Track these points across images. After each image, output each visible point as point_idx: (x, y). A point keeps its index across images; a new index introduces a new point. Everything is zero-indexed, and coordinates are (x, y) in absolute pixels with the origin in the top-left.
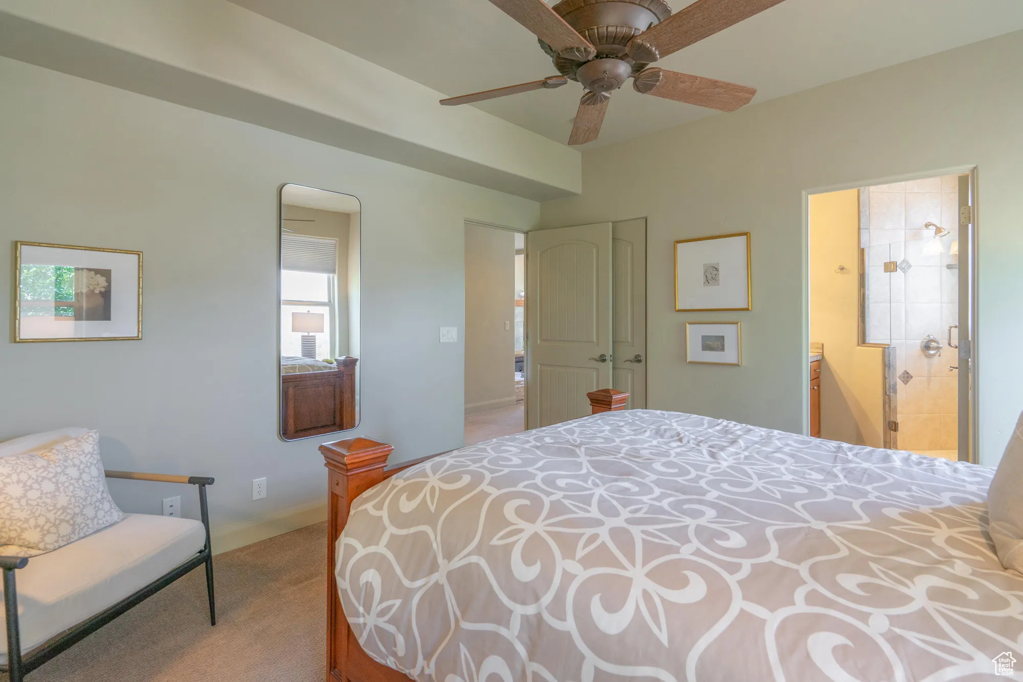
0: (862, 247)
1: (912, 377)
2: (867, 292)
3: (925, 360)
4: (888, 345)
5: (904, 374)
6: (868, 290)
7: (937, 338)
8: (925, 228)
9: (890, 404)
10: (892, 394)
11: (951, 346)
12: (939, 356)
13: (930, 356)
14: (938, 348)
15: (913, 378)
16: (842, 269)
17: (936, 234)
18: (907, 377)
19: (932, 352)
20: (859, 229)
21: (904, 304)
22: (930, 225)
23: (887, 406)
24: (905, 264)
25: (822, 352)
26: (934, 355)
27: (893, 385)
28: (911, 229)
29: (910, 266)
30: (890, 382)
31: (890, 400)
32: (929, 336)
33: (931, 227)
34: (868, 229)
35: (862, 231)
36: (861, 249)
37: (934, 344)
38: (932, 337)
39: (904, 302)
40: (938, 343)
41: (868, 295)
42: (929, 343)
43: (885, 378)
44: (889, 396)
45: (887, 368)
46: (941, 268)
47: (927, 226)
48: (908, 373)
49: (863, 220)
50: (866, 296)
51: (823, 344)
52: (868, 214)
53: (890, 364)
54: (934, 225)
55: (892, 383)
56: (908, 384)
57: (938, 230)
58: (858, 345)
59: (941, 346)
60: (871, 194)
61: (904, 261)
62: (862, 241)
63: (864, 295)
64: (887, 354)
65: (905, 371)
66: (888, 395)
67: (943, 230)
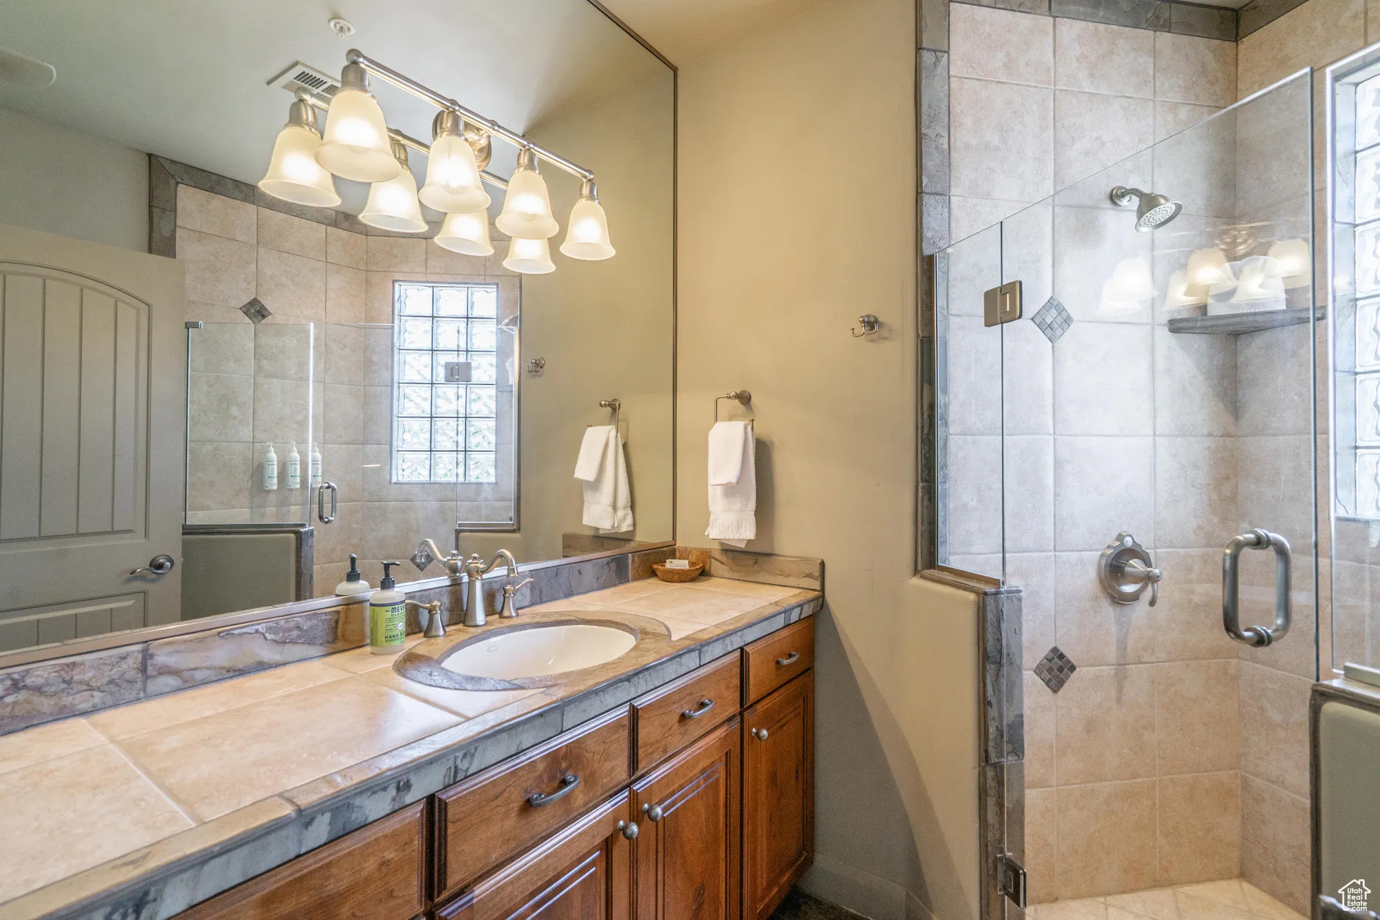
0: (927, 251)
1: (1073, 668)
2: (940, 399)
3: (1108, 610)
4: (996, 583)
5: (1050, 660)
6: (945, 392)
7: (1146, 543)
8: (1108, 204)
9: (1000, 797)
10: (1008, 761)
11: (1239, 636)
12: (1152, 603)
13: (1120, 600)
14: (1150, 579)
15: (1077, 669)
16: (871, 324)
17: (1141, 213)
18: (1061, 669)
19: (1129, 588)
20: (919, 193)
21: (1051, 439)
22: (1123, 195)
23: (991, 802)
24: (1054, 312)
25: (818, 587)
26: (1135, 597)
27: (1010, 726)
28: (1070, 206)
29: (1068, 321)
30: (1001, 715)
31: (1001, 783)
32: (1120, 538)
33: (1124, 202)
34: (944, 194)
35: (926, 198)
36: (923, 258)
37: (1136, 565)
38: (1128, 542)
39: (1051, 431)
40: (1147, 562)
41: (946, 406)
42: (1126, 557)
43: (984, 703)
44: (999, 768)
45: (991, 668)
46: (1153, 329)
47: (1115, 197)
48: (1061, 656)
49: (929, 163)
50: (939, 411)
51: (823, 564)
52: (946, 146)
53: (1000, 652)
54: (1135, 192)
55: (1009, 717)
56: (1061, 692)
57: (1149, 202)
58: (916, 572)
59: (1157, 571)
60: (954, 83)
61: (1053, 304)
62: (928, 234)
63: (932, 407)
64: (990, 616)
65: (1055, 650)
66: (995, 765)
67: (1162, 201)
